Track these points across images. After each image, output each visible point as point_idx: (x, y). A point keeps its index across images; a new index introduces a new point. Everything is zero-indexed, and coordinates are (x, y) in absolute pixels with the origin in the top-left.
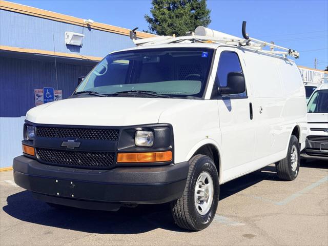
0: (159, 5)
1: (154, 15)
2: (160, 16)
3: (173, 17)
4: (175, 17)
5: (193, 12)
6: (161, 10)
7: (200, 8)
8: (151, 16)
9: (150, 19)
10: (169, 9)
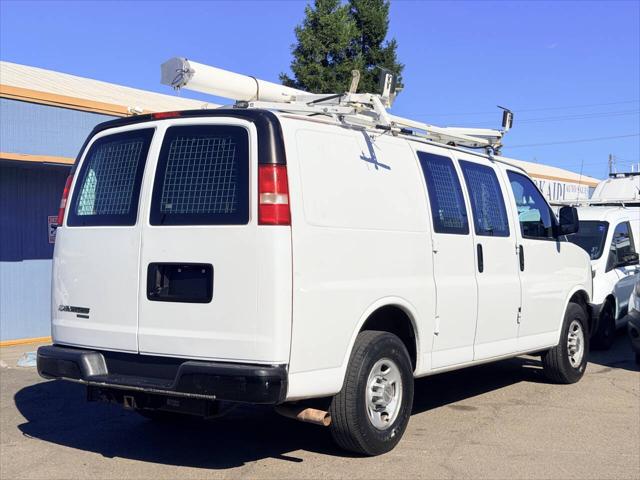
0: (305, 56)
1: (297, 75)
2: (308, 77)
3: (331, 78)
4: (334, 79)
5: (371, 68)
6: (311, 65)
7: (384, 61)
8: (292, 76)
9: (289, 81)
10: (324, 63)
